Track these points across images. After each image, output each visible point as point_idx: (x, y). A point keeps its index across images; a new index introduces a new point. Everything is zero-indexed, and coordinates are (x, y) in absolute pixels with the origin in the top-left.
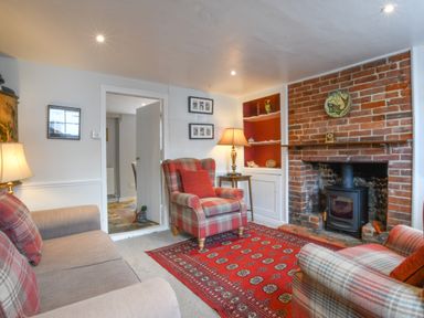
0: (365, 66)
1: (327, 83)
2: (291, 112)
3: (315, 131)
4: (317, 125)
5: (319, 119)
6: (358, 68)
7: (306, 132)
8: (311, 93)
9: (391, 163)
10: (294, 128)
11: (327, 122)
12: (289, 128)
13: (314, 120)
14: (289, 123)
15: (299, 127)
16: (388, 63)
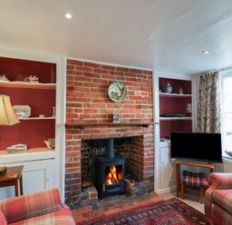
0: (132, 70)
1: (106, 72)
2: (70, 89)
3: (95, 111)
4: (98, 106)
5: (100, 101)
6: (127, 69)
7: (86, 111)
8: (92, 75)
9: (145, 136)
10: (73, 105)
11: (107, 104)
12: (67, 105)
13: (95, 101)
14: (68, 99)
15: (80, 106)
16: (143, 74)
